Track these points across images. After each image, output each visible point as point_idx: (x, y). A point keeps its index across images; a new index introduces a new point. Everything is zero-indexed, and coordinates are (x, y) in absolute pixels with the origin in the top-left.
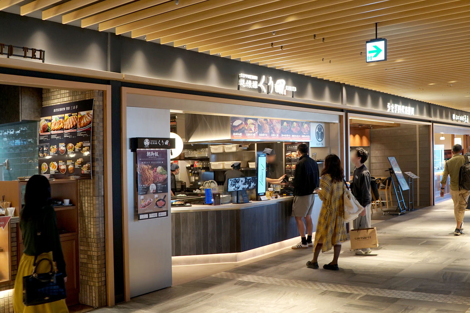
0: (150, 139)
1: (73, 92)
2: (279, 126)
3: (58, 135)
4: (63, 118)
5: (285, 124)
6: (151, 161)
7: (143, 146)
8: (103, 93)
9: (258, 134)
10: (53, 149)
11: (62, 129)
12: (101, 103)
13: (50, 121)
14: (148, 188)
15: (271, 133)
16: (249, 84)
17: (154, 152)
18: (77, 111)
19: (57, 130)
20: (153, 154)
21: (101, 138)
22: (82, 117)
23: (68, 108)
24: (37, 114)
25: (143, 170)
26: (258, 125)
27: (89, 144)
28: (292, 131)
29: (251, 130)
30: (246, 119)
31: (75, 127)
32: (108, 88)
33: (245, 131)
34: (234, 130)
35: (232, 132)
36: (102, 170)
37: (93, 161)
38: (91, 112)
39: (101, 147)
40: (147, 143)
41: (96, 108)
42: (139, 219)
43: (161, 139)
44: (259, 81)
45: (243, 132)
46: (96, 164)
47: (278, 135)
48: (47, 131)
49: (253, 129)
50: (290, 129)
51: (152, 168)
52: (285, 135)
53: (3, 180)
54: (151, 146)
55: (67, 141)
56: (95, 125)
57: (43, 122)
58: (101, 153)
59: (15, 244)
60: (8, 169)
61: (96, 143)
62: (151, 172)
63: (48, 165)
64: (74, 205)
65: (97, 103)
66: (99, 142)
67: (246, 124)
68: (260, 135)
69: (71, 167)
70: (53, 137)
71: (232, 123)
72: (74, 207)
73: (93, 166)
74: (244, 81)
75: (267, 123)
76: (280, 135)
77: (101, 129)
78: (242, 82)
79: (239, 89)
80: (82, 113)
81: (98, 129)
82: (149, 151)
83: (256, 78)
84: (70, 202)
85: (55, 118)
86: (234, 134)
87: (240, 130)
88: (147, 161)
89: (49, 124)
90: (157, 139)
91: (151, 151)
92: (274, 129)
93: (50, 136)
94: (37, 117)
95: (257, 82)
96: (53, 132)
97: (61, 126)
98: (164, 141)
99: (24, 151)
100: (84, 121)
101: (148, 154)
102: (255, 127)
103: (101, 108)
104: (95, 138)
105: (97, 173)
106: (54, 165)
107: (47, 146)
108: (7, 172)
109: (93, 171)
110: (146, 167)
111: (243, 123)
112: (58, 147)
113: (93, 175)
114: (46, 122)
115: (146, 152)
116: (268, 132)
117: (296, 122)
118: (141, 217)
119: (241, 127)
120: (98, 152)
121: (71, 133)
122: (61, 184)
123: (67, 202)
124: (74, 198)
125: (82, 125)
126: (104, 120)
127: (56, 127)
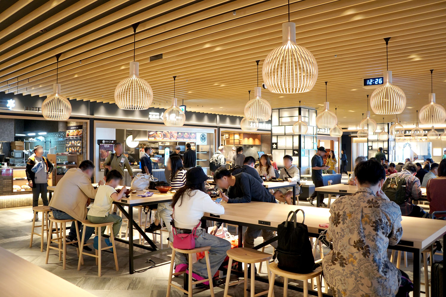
0: (105, 140)
1: (77, 122)
2: (176, 135)
3: (72, 138)
4: (74, 131)
5: (180, 134)
6: (106, 149)
7: (102, 143)
8: (87, 123)
9: (163, 138)
10: (70, 142)
11: (73, 135)
12: (86, 127)
13: (69, 132)
14: (105, 159)
15: (171, 138)
16: (154, 117)
17: (107, 145)
18: (78, 129)
19: (72, 136)
20: (107, 146)
21: (86, 140)
22: (79, 131)
23: (75, 128)
24: (65, 129)
25: (103, 152)
26: (164, 134)
27: (81, 142)
28: (184, 137)
29: (159, 136)
30: (156, 132)
31: (77, 135)
32: (88, 121)
33: (156, 137)
34: (149, 136)
35: (149, 137)
36: (86, 151)
37: (82, 148)
38: (82, 130)
39: (86, 143)
40: (104, 142)
41: (84, 128)
42: (100, 171)
43: (110, 140)
44: (160, 115)
45: (155, 137)
46: (83, 149)
47: (175, 139)
48: (69, 136)
49: (160, 136)
50: (183, 136)
51: (107, 152)
52: (179, 139)
53: (54, 154)
54: (105, 143)
55: (74, 140)
56: (83, 135)
57: (67, 132)
58: (86, 145)
59: (54, 176)
60: (56, 150)
61: (83, 141)
62: (106, 153)
63: (69, 148)
64: (76, 164)
65: (84, 127)
66: (85, 141)
67: (157, 134)
68: (164, 138)
69: (76, 150)
70: (70, 138)
71: (149, 133)
72: (76, 165)
73: (82, 150)
74: (151, 115)
75: (169, 133)
76: (176, 139)
77: (86, 136)
78: (150, 116)
79: (149, 119)
80: (80, 130)
81: (85, 136)
82: (105, 145)
83: (158, 114)
84: (75, 163)
85: (71, 131)
86: (150, 138)
87: (153, 136)
88: (104, 149)
89: (69, 133)
90: (108, 140)
91: (106, 145)
92: (173, 136)
93: (69, 138)
94: (65, 130)
95: (159, 116)
96: (70, 136)
97: (73, 134)
98: (111, 141)
99: (62, 143)
100: (80, 133)
101: (105, 146)
102: (162, 135)
103: (86, 128)
104: (83, 139)
105: (84, 152)
106: (70, 149)
107: (68, 142)
108: (56, 151)
109: (82, 152)
110: (104, 151)
111: (155, 133)
112: (72, 142)
113: (82, 153)
114: (68, 132)
115: (104, 145)
116: (170, 137)
117: (187, 133)
118: (101, 170)
119: (153, 135)
120: (84, 145)
121: (76, 137)
122: (73, 156)
123: (74, 163)
124: (77, 162)
125: (79, 134)
126: (87, 133)
127: (71, 135)
